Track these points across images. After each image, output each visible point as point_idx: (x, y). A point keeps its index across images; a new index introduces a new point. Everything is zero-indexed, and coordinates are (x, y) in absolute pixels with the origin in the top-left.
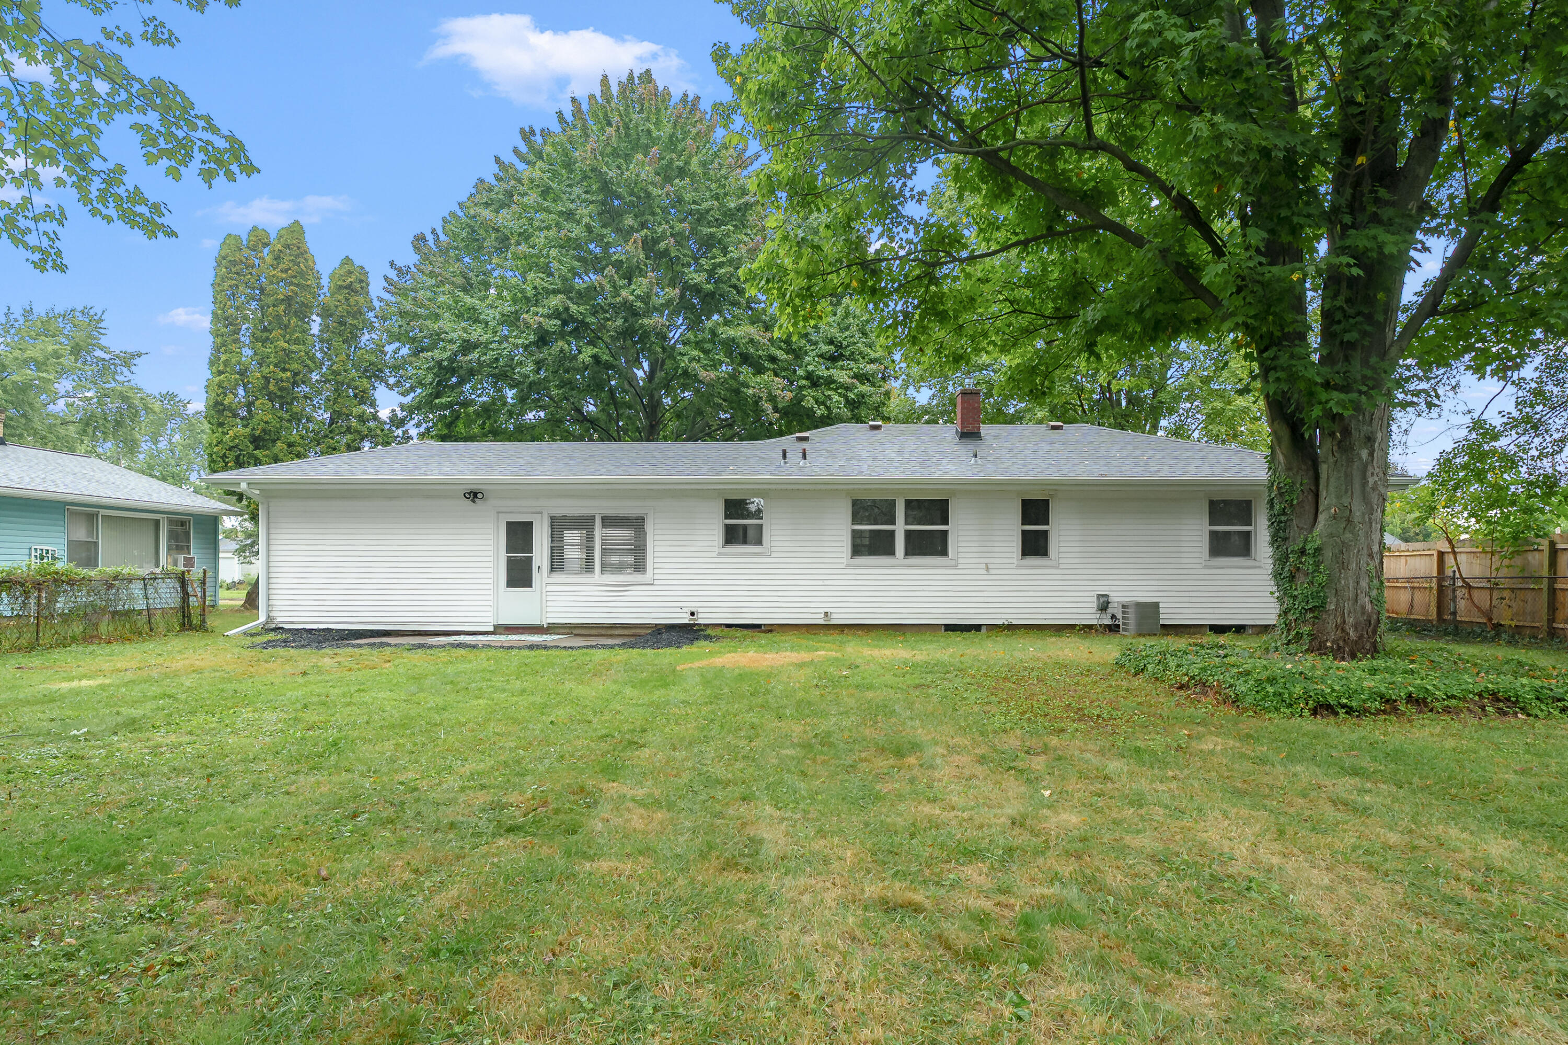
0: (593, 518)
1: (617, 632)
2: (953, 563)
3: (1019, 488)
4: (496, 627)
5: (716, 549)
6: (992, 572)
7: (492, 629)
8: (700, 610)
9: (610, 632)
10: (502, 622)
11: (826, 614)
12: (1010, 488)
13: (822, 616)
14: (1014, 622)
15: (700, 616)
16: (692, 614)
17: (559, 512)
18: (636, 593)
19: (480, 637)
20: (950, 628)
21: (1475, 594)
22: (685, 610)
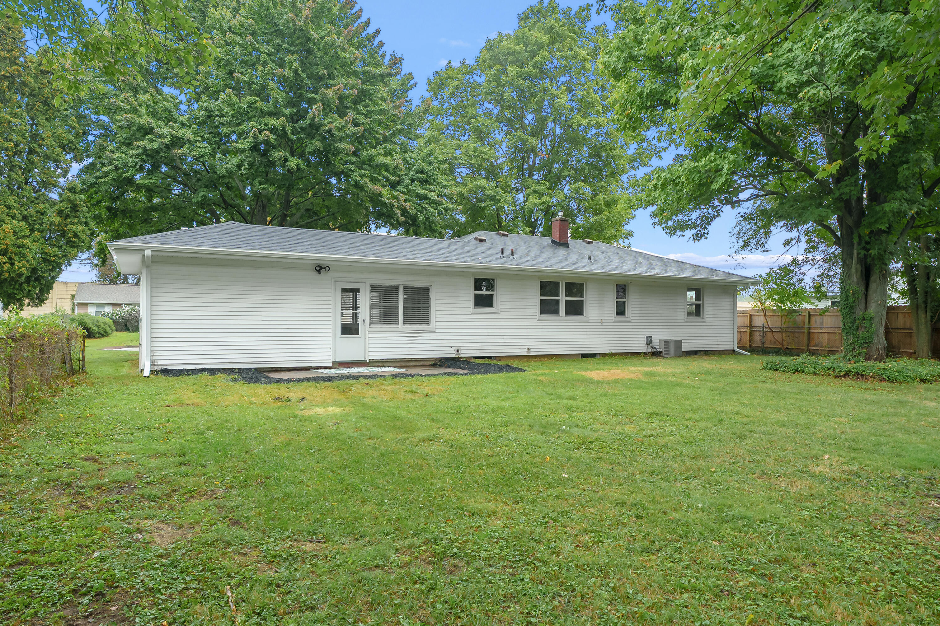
0: (397, 288)
1: (412, 364)
2: (586, 319)
3: (614, 278)
4: (333, 363)
5: (471, 309)
6: (604, 324)
7: (331, 365)
8: (462, 348)
9: (408, 364)
10: (338, 359)
11: (528, 349)
12: (611, 278)
13: (526, 350)
14: (614, 352)
15: (462, 352)
16: (458, 351)
17: (377, 282)
18: (425, 338)
19: (323, 371)
20: (584, 356)
21: (774, 334)
22: (453, 348)
